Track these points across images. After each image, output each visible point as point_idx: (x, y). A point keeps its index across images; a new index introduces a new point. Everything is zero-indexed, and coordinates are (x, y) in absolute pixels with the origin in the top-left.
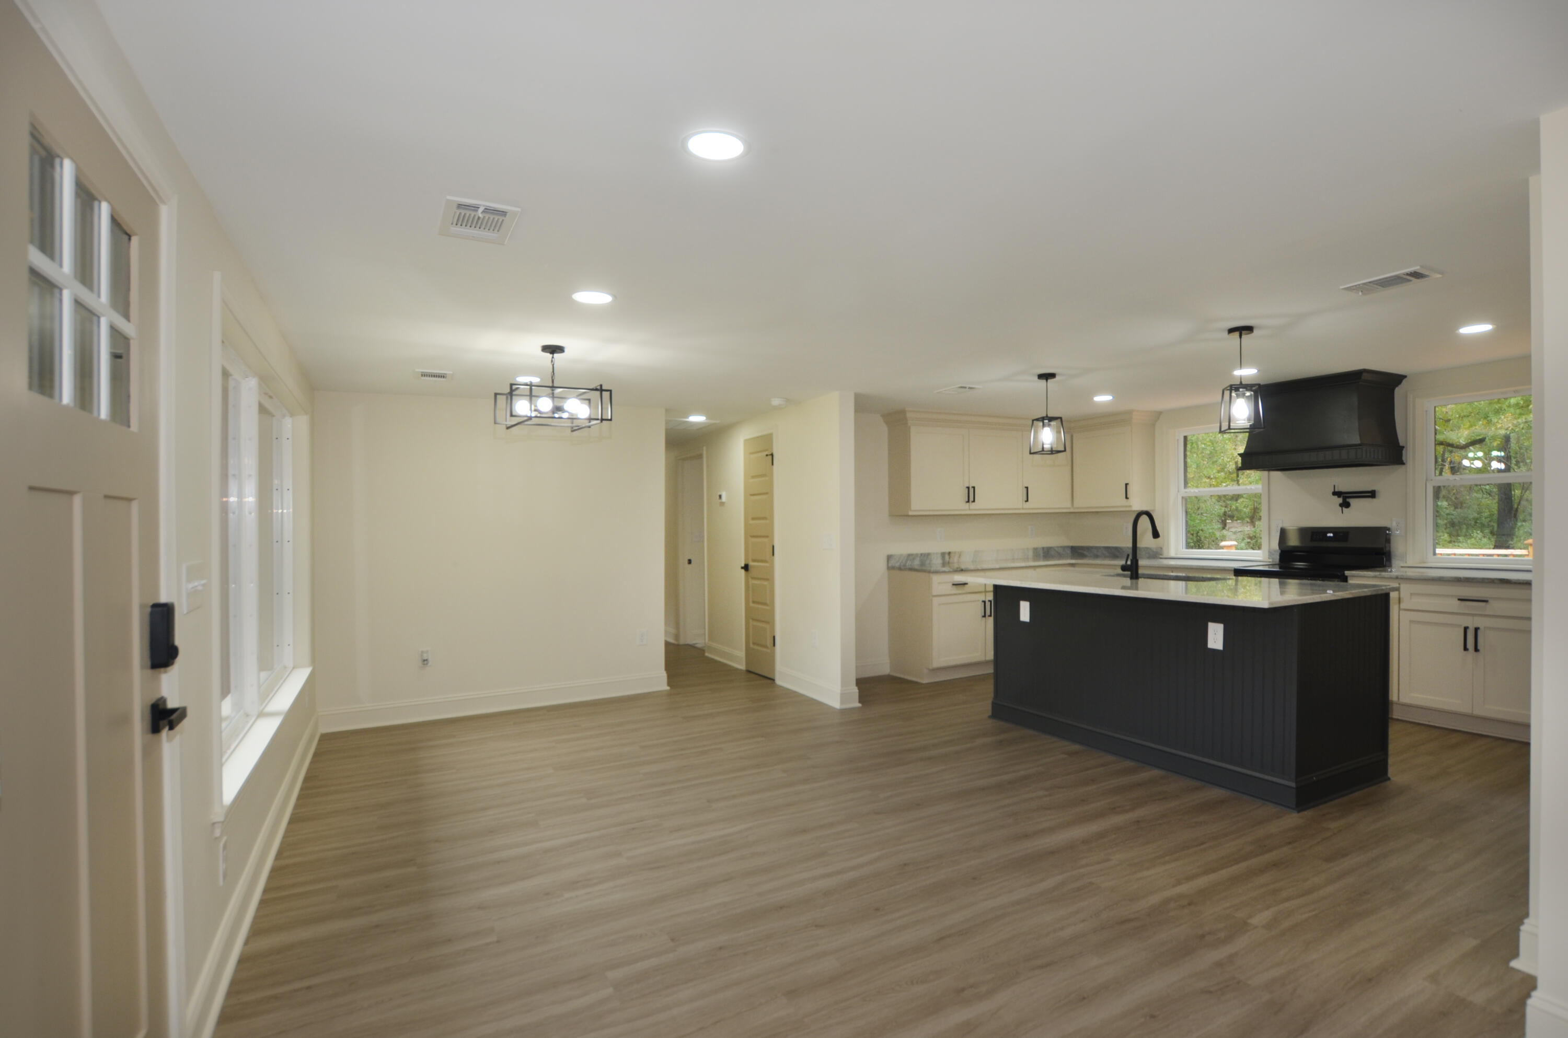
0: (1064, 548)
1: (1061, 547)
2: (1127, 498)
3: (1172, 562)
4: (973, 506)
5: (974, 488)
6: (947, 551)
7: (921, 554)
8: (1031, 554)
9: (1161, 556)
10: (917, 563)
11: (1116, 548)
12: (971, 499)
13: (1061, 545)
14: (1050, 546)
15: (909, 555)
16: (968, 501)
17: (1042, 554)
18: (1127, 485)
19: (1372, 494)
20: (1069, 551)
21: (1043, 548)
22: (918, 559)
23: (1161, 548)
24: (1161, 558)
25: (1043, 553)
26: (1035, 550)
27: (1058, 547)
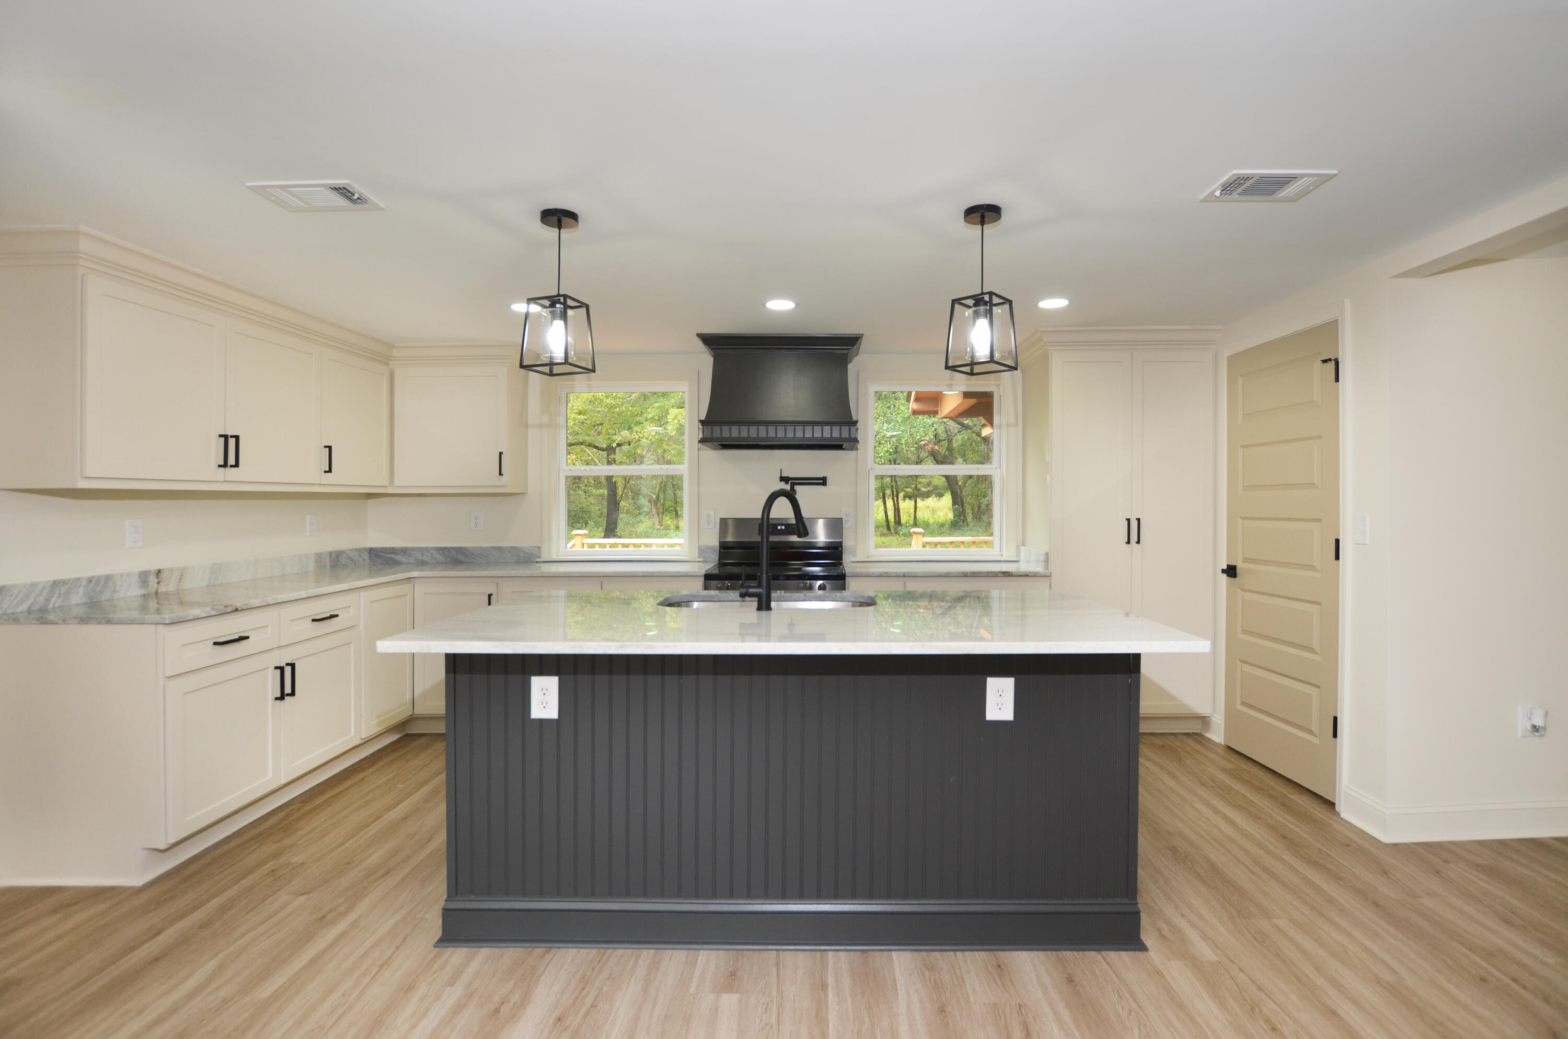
0: (360, 551)
1: (356, 550)
2: (501, 474)
3: (554, 569)
4: (231, 473)
5: (237, 438)
6: (154, 567)
7: (90, 580)
8: (311, 566)
9: (538, 560)
10: (77, 598)
11: (460, 550)
12: (232, 461)
13: (354, 547)
14: (340, 549)
15: (55, 584)
16: (225, 465)
17: (328, 564)
18: (501, 454)
19: (823, 481)
20: (366, 556)
21: (330, 553)
22: (81, 590)
23: (539, 548)
24: (537, 562)
25: (330, 562)
26: (319, 556)
27: (351, 550)
